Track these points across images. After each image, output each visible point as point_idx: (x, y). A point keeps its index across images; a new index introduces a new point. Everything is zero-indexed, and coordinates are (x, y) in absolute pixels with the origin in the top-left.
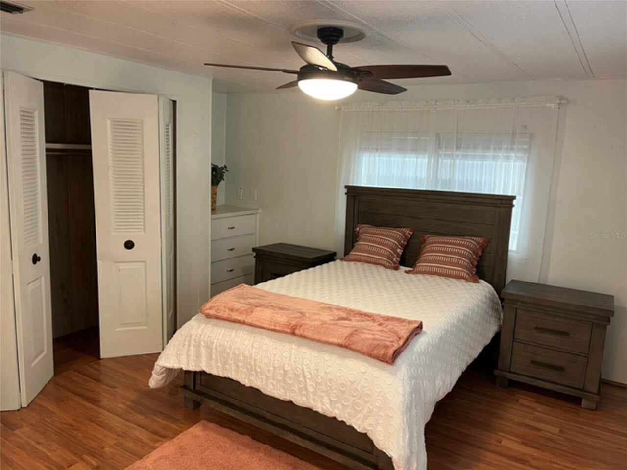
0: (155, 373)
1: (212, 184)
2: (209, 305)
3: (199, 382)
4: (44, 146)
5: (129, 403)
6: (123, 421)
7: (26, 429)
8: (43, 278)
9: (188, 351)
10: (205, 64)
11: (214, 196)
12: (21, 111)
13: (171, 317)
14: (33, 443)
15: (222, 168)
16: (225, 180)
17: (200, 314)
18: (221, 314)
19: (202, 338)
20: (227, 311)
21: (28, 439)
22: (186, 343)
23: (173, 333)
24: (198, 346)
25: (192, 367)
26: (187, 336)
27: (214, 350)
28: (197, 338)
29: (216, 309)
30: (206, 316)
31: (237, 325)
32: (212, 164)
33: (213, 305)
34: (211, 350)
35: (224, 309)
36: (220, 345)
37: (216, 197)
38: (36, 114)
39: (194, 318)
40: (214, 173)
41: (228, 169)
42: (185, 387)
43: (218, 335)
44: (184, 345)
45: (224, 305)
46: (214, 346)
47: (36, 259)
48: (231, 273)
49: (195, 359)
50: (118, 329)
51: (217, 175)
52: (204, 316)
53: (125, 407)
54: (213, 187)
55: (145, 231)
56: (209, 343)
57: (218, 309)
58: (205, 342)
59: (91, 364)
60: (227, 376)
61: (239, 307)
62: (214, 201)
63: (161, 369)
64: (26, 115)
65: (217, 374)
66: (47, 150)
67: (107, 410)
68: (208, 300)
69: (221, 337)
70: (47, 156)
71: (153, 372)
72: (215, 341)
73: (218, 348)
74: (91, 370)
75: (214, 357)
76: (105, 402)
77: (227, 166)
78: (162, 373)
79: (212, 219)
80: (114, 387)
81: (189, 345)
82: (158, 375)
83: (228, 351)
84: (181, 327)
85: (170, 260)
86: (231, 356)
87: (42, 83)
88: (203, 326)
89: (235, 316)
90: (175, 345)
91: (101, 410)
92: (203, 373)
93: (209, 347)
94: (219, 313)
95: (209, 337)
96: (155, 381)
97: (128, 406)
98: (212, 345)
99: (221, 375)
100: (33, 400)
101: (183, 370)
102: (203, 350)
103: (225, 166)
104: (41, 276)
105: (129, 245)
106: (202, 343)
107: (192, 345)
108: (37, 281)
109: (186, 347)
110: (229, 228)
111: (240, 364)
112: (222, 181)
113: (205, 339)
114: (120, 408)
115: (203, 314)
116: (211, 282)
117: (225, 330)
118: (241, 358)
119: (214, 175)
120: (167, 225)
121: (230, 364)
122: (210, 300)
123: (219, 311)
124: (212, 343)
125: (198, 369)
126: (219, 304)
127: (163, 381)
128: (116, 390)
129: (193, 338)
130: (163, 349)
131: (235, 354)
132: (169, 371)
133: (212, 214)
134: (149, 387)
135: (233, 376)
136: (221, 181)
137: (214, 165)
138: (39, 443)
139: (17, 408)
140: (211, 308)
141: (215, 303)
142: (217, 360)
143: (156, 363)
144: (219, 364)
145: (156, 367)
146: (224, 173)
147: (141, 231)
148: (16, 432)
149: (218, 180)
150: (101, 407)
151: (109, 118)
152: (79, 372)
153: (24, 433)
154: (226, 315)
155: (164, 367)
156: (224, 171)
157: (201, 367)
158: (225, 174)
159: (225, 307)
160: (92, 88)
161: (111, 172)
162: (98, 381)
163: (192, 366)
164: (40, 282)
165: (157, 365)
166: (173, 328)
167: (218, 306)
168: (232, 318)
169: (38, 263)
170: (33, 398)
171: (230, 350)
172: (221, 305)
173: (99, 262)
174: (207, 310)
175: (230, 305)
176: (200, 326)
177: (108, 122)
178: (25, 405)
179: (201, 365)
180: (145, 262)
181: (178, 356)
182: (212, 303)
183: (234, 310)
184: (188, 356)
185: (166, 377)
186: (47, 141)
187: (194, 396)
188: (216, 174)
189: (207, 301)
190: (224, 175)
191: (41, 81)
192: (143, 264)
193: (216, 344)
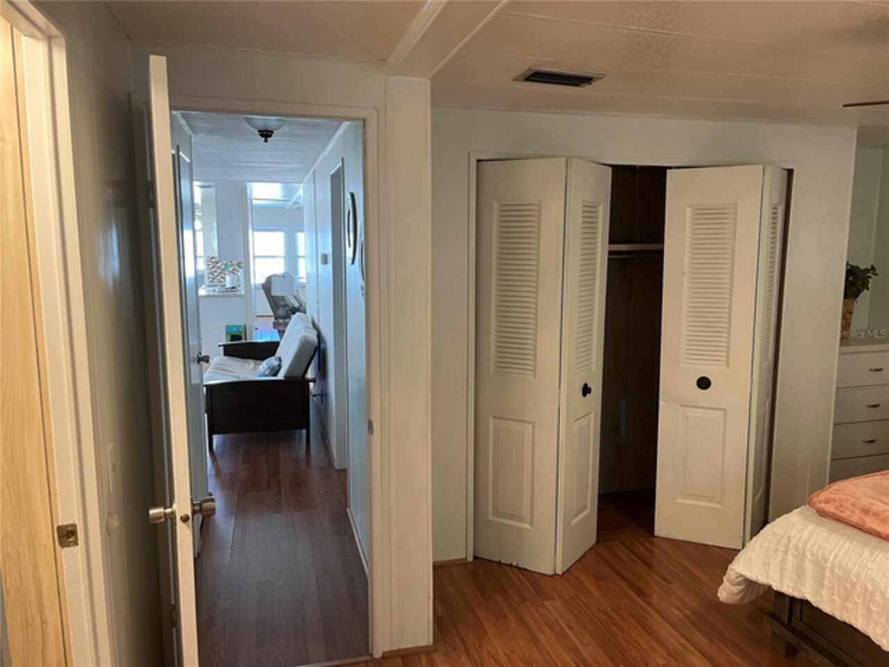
0: (727, 580)
1: (846, 296)
2: (824, 495)
3: (798, 617)
4: (607, 247)
5: (687, 612)
6: (679, 636)
7: (558, 604)
8: (592, 415)
9: (783, 561)
10: (845, 106)
11: (848, 315)
12: (584, 206)
13: (760, 498)
14: (564, 625)
15: (867, 270)
16: (870, 289)
17: (807, 506)
18: (846, 515)
19: (809, 546)
20: (858, 511)
21: (559, 618)
22: (781, 548)
23: (761, 525)
24: (801, 557)
25: (788, 589)
26: (782, 537)
27: (828, 571)
28: (800, 546)
29: (837, 504)
30: (818, 512)
31: (874, 540)
32: (847, 264)
33: (832, 496)
34: (824, 569)
35: (851, 508)
36: (840, 567)
37: (851, 317)
38: (601, 208)
39: (798, 510)
40: (851, 278)
41: (877, 272)
42: (773, 616)
43: (837, 549)
44: (777, 550)
45: (852, 500)
46: (829, 564)
47: (586, 390)
48: (870, 445)
49: (794, 576)
50: (679, 501)
51: (856, 281)
52: (814, 511)
53: (681, 616)
54: (846, 300)
55: (728, 365)
56: (820, 557)
57: (841, 506)
58: (813, 555)
59: (642, 540)
60: (847, 621)
61: (881, 509)
62: (846, 325)
63: (737, 578)
64: (589, 212)
65: (831, 614)
66: (610, 253)
67: (656, 611)
68: (824, 486)
69: (842, 553)
70: (609, 260)
71: (725, 578)
72: (831, 558)
73: (836, 570)
74: (641, 548)
75: (826, 582)
76: (655, 599)
77: (875, 266)
78: (738, 584)
79: (840, 354)
80: (669, 583)
81: (786, 552)
82: (733, 585)
83: (854, 580)
84: (774, 520)
85: (764, 412)
86: (858, 588)
87: (610, 169)
88: (811, 527)
89: (871, 523)
90: (762, 547)
91: (649, 609)
92: (805, 603)
93: (820, 565)
94: (842, 512)
95: (820, 547)
96: (727, 592)
97: (687, 616)
98: (826, 563)
99: (838, 616)
100: (569, 569)
101: (772, 590)
102: (809, 568)
103: (872, 267)
104: (589, 413)
105: (704, 383)
106: (808, 554)
107: (790, 553)
108: (587, 417)
109: (780, 554)
110: (871, 370)
111: (874, 609)
112: (865, 291)
113: (815, 550)
114: (674, 614)
115: (814, 507)
116: (832, 455)
117: (851, 543)
118: (878, 598)
119: (851, 281)
120: (763, 358)
121: (856, 603)
122: (827, 486)
123: (842, 509)
124: (826, 560)
125: (797, 595)
126: (843, 497)
127: (739, 597)
128: (671, 586)
129: (793, 543)
130: (743, 547)
131: (866, 589)
132: (750, 584)
133: (841, 345)
134: (718, 598)
135: (859, 624)
136: (863, 291)
137: (851, 266)
138: (570, 628)
139: (550, 572)
140: (827, 502)
141: (836, 494)
142: (833, 588)
143: (730, 566)
144: (835, 598)
145: (729, 571)
146: (870, 277)
147: (722, 365)
148: (547, 603)
149: (858, 289)
150: (650, 604)
151: (690, 206)
152: (626, 547)
153: (554, 607)
154: (855, 518)
155: (742, 575)
156: (869, 274)
157: (803, 593)
158: (870, 280)
159: (853, 505)
160: (671, 168)
161: (686, 280)
162: (649, 566)
163: (788, 587)
164: (589, 419)
165: (732, 570)
166: (762, 519)
167: (841, 500)
168: (866, 527)
169: (588, 395)
170: (570, 565)
171: (857, 578)
172: (847, 500)
173: (661, 403)
174: (820, 502)
175: (865, 502)
176: (806, 526)
177: (689, 210)
178: (559, 572)
179: (804, 590)
180: (724, 410)
181: (767, 565)
182: (831, 493)
183: (871, 513)
184: (782, 569)
185: (745, 591)
186: (611, 242)
187: (788, 635)
188: (854, 281)
189: (821, 487)
190: (868, 282)
191: (610, 165)
192: (722, 412)
193: (833, 563)
